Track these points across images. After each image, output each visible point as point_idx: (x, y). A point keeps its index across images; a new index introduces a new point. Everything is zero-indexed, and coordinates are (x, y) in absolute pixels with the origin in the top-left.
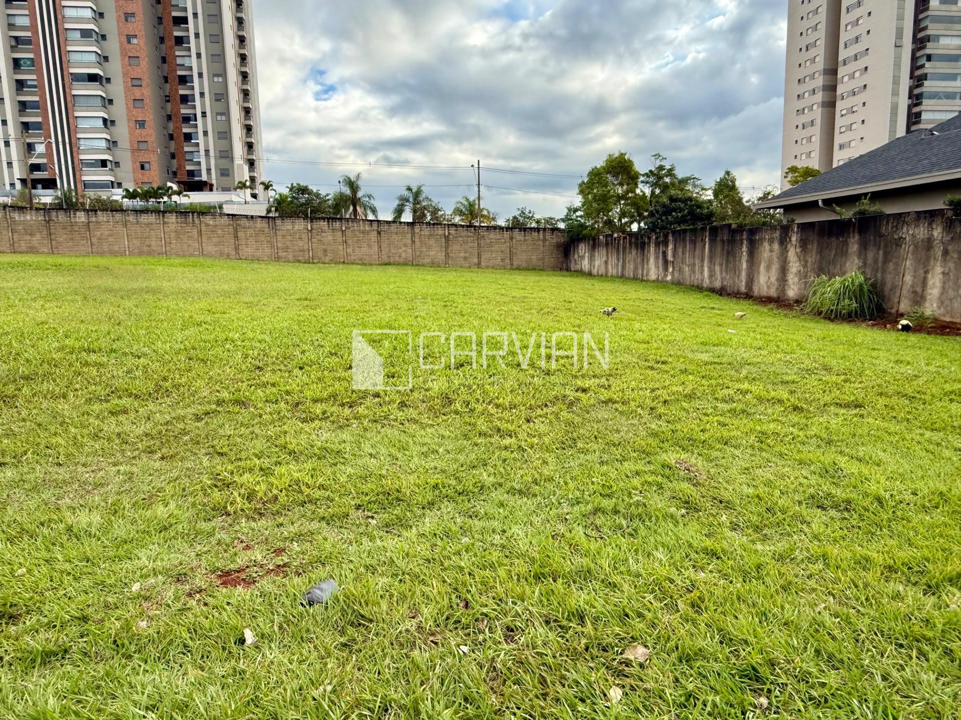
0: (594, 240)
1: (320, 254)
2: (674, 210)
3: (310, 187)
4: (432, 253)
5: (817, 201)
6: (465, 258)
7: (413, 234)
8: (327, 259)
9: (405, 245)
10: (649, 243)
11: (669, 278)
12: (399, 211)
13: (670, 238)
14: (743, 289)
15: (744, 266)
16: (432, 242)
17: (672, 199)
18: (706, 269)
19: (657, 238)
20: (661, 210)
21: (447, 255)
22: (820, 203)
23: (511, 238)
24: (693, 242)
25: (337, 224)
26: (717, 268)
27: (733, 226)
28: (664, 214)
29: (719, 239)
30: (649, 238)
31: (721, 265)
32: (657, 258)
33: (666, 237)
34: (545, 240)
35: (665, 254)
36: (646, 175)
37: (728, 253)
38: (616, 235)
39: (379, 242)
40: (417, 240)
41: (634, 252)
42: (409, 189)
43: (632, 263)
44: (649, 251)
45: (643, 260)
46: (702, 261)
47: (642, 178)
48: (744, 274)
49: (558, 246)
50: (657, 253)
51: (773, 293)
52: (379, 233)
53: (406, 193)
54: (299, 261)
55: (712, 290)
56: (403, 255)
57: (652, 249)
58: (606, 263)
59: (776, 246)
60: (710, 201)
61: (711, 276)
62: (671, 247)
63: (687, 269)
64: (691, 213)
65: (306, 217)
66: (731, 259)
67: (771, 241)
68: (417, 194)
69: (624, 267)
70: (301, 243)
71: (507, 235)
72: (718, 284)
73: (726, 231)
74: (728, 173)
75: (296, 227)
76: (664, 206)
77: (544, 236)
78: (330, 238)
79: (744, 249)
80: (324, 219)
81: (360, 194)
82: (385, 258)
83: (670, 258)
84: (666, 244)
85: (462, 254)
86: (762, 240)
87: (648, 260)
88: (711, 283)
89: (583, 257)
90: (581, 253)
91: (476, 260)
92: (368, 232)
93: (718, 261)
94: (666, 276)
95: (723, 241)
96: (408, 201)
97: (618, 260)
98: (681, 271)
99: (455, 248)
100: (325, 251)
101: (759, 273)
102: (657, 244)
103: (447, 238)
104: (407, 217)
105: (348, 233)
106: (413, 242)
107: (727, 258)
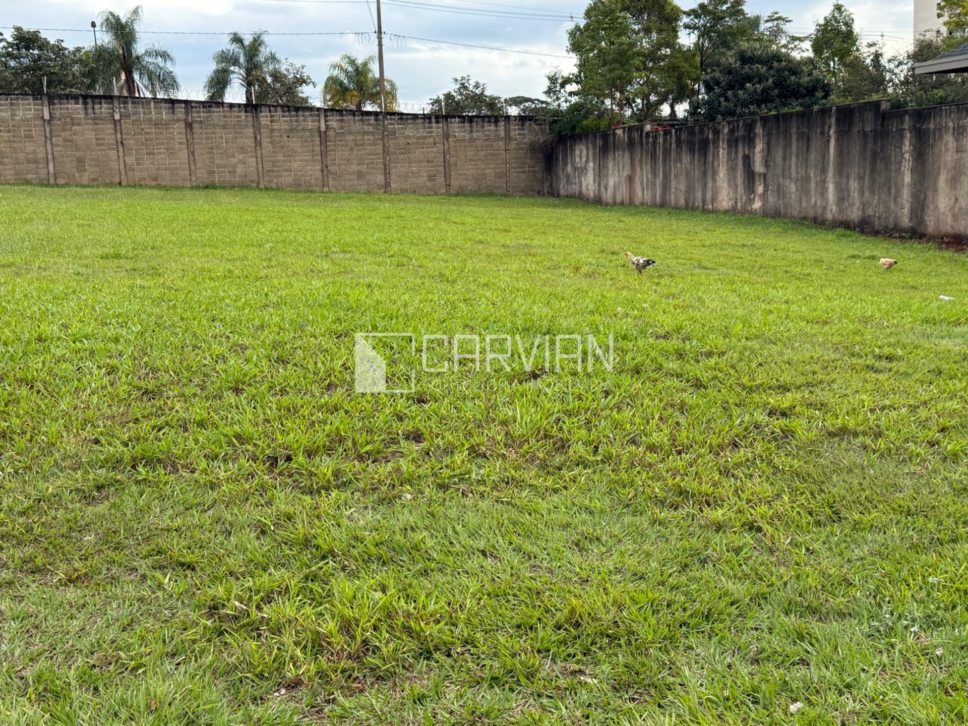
0: (605, 137)
1: (70, 167)
2: (749, 79)
3: (43, 35)
4: (296, 165)
6: (360, 175)
7: (257, 128)
8: (85, 179)
9: (242, 150)
10: (716, 141)
11: (757, 205)
12: (219, 82)
13: (759, 130)
14: (905, 222)
15: (907, 178)
16: (295, 143)
17: (745, 59)
18: (831, 187)
19: (732, 131)
20: (724, 79)
21: (325, 169)
23: (446, 136)
24: (806, 139)
25: (103, 109)
26: (854, 185)
27: (884, 106)
28: (731, 87)
29: (855, 130)
30: (717, 132)
31: (861, 178)
32: (732, 169)
33: (750, 127)
34: (508, 138)
35: (748, 161)
36: (693, 12)
37: (875, 155)
38: (648, 128)
39: (189, 145)
40: (265, 142)
41: (686, 158)
42: (237, 39)
43: (682, 178)
44: (716, 156)
45: (705, 173)
46: (824, 171)
47: (685, 20)
48: (906, 194)
49: (533, 148)
50: (732, 162)
52: (189, 125)
53: (234, 48)
54: (27, 182)
55: (846, 226)
56: (240, 169)
57: (722, 152)
58: (630, 179)
61: (842, 199)
62: (759, 147)
63: (793, 188)
64: (780, 83)
65: (37, 93)
66: (880, 166)
67: (960, 133)
68: (253, 50)
69: (666, 188)
70: (30, 147)
71: (437, 129)
72: (855, 214)
73: (869, 116)
74: (838, 8)
75: (20, 114)
76: (729, 71)
77: (507, 131)
78: (90, 135)
79: (907, 146)
80: (75, 98)
81: (139, 48)
82: (202, 175)
83: (758, 167)
84: (750, 141)
85: (354, 168)
86: (940, 131)
87: (715, 173)
88: (841, 211)
89: (584, 170)
90: (579, 161)
91: (380, 179)
92: (167, 124)
93: (854, 171)
94: (752, 201)
95: (865, 135)
96: (236, 62)
97: (654, 173)
98: (780, 191)
99: (339, 154)
100: (81, 161)
101: (936, 190)
102: (733, 143)
103: (323, 136)
104: (235, 94)
105: (127, 125)
106: (258, 143)
107: (873, 163)
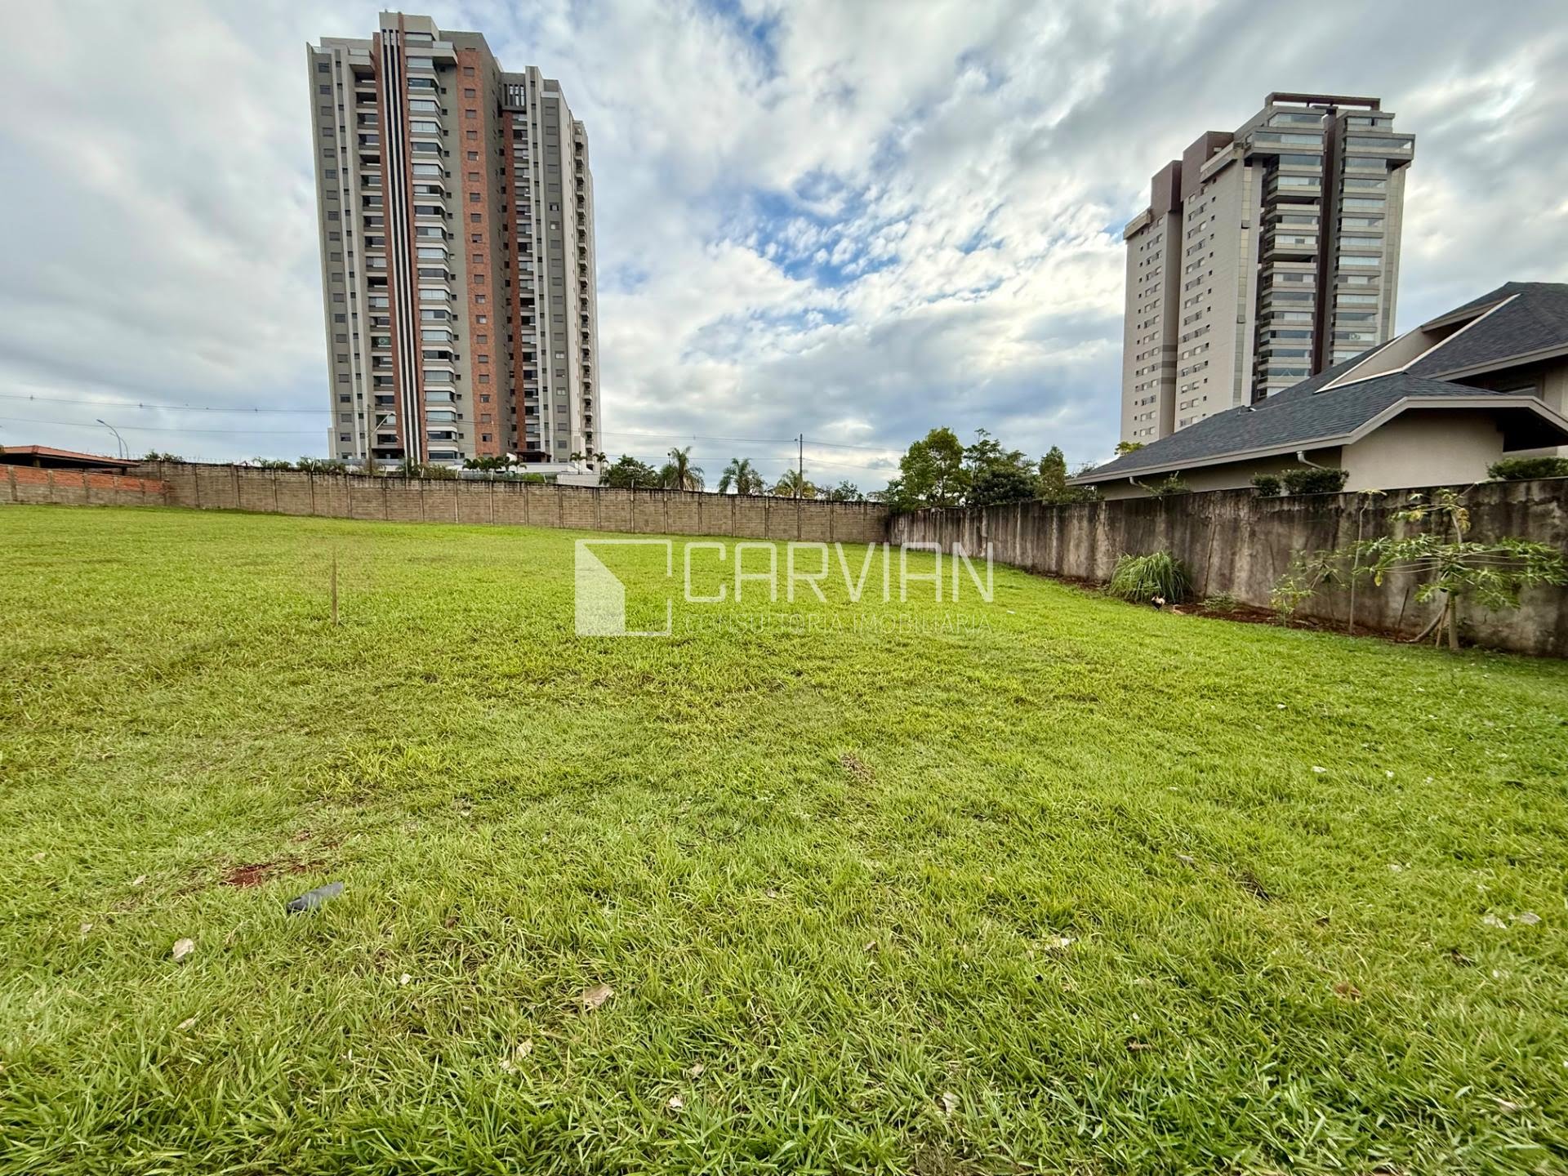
0: (913, 515)
1: (641, 524)
2: (996, 485)
3: (635, 459)
4: (752, 525)
5: (1128, 479)
6: (785, 531)
7: (734, 506)
8: (648, 530)
9: (725, 517)
10: (964, 518)
12: (725, 483)
13: (984, 513)
14: (1054, 568)
15: (1055, 543)
16: (752, 514)
17: (995, 475)
18: (1018, 546)
19: (973, 515)
20: (983, 485)
21: (767, 529)
22: (1131, 480)
23: (832, 512)
24: (1006, 519)
25: (659, 496)
26: (1029, 545)
27: (1044, 503)
28: (987, 489)
29: (1030, 515)
30: (964, 514)
31: (1032, 542)
32: (971, 534)
33: (980, 512)
34: (865, 513)
35: (979, 530)
36: (969, 450)
37: (1039, 530)
38: (933, 510)
39: (699, 514)
40: (738, 515)
41: (950, 527)
42: (735, 462)
43: (948, 538)
44: (964, 527)
45: (958, 535)
46: (1015, 537)
47: (965, 454)
48: (1054, 552)
49: (879, 519)
50: (971, 530)
51: (1083, 573)
52: (700, 504)
53: (733, 466)
54: (621, 531)
55: (1025, 569)
56: (724, 527)
57: (967, 525)
58: (924, 538)
59: (1085, 524)
60: (1034, 477)
61: (1023, 554)
62: (984, 523)
63: (1000, 546)
64: (1014, 489)
65: (629, 489)
66: (1042, 536)
67: (1080, 519)
68: (743, 468)
70: (623, 514)
71: (827, 508)
72: (1029, 562)
73: (1036, 508)
74: (1054, 449)
75: (620, 498)
76: (986, 481)
77: (865, 510)
78: (652, 508)
79: (1055, 526)
80: (646, 490)
81: (688, 466)
82: (703, 530)
83: (984, 534)
84: (980, 521)
85: (782, 527)
86: (1071, 517)
87: (963, 536)
88: (1022, 560)
89: (903, 532)
90: (901, 527)
91: (796, 533)
92: (689, 504)
93: (1029, 537)
94: (980, 552)
95: (1034, 518)
96: (734, 473)
97: (935, 535)
98: (994, 548)
99: (775, 520)
100: (647, 521)
101: (1068, 551)
102: (972, 520)
103: (767, 510)
104: (732, 490)
105: (670, 504)
106: (734, 514)
107: (1038, 535)
